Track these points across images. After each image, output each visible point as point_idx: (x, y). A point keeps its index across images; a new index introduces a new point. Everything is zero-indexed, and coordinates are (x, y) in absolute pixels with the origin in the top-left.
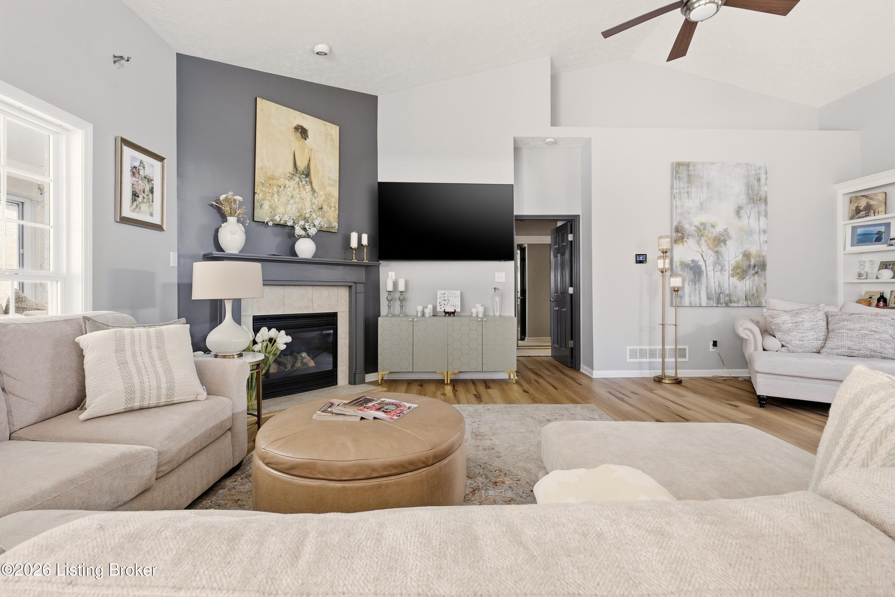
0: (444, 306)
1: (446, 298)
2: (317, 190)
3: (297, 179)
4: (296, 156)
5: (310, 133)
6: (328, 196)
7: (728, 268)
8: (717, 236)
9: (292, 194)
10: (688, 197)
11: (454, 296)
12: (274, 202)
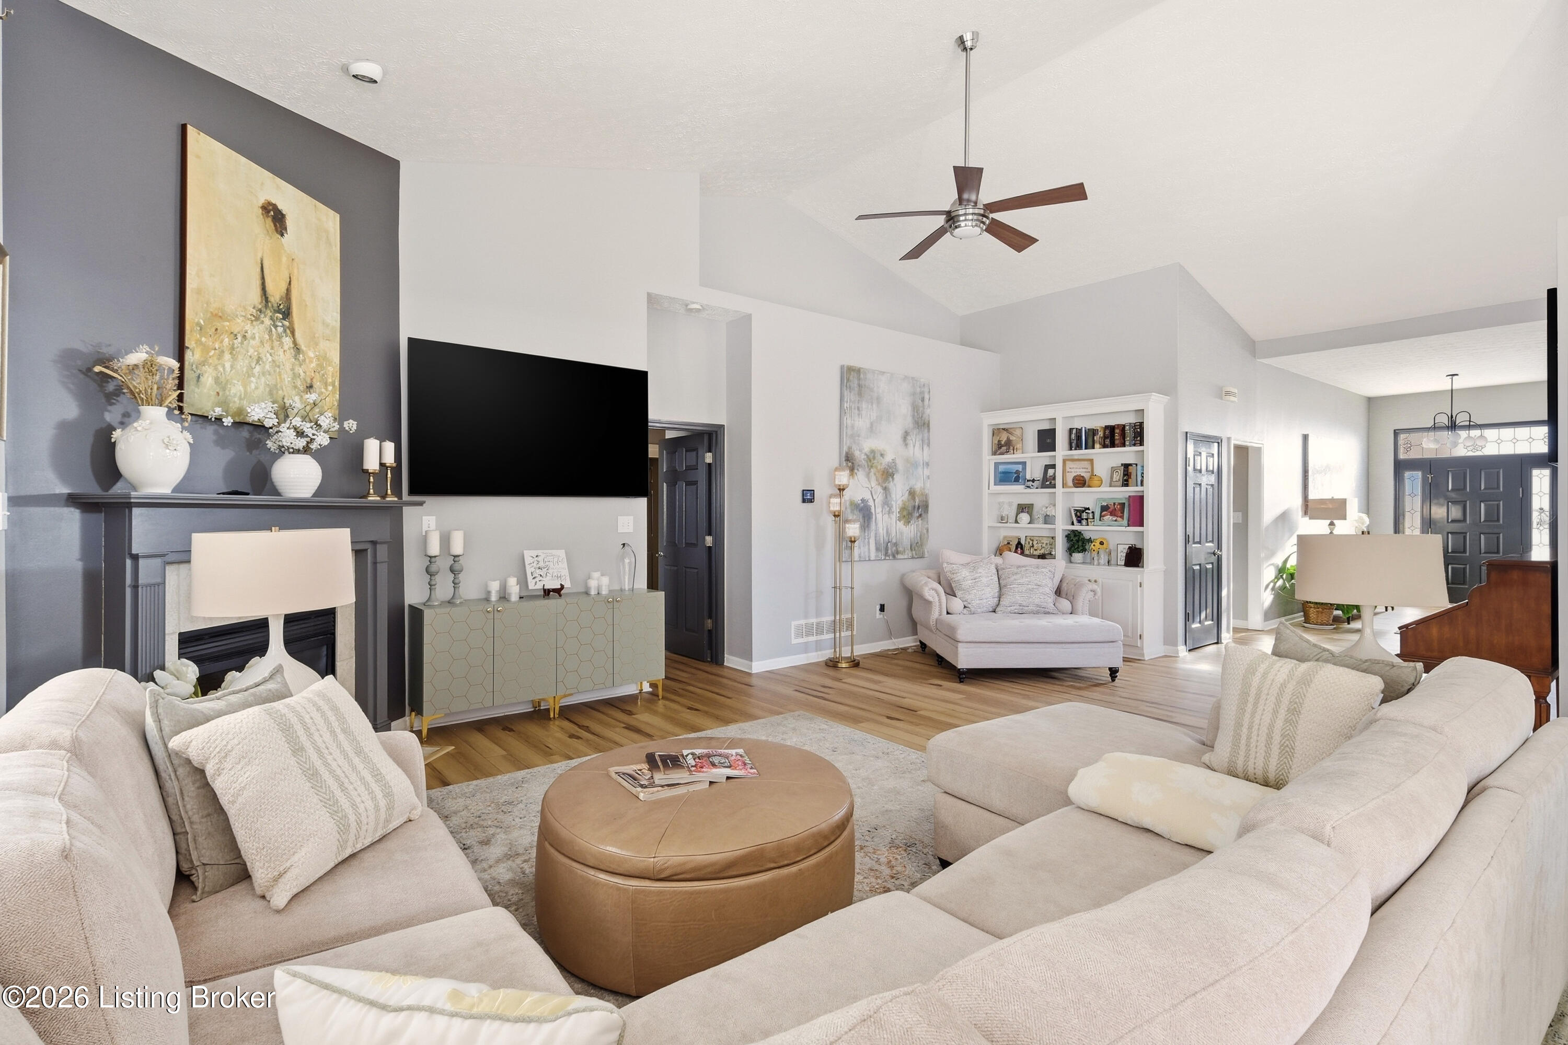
0: (541, 578)
1: (541, 564)
2: (303, 348)
3: (268, 322)
4: (265, 270)
5: (289, 222)
6: (323, 359)
7: (896, 508)
8: (885, 468)
9: (259, 354)
10: (859, 415)
11: (556, 560)
12: (224, 369)
